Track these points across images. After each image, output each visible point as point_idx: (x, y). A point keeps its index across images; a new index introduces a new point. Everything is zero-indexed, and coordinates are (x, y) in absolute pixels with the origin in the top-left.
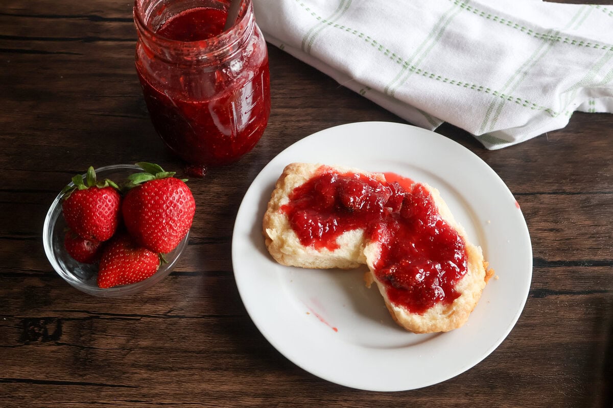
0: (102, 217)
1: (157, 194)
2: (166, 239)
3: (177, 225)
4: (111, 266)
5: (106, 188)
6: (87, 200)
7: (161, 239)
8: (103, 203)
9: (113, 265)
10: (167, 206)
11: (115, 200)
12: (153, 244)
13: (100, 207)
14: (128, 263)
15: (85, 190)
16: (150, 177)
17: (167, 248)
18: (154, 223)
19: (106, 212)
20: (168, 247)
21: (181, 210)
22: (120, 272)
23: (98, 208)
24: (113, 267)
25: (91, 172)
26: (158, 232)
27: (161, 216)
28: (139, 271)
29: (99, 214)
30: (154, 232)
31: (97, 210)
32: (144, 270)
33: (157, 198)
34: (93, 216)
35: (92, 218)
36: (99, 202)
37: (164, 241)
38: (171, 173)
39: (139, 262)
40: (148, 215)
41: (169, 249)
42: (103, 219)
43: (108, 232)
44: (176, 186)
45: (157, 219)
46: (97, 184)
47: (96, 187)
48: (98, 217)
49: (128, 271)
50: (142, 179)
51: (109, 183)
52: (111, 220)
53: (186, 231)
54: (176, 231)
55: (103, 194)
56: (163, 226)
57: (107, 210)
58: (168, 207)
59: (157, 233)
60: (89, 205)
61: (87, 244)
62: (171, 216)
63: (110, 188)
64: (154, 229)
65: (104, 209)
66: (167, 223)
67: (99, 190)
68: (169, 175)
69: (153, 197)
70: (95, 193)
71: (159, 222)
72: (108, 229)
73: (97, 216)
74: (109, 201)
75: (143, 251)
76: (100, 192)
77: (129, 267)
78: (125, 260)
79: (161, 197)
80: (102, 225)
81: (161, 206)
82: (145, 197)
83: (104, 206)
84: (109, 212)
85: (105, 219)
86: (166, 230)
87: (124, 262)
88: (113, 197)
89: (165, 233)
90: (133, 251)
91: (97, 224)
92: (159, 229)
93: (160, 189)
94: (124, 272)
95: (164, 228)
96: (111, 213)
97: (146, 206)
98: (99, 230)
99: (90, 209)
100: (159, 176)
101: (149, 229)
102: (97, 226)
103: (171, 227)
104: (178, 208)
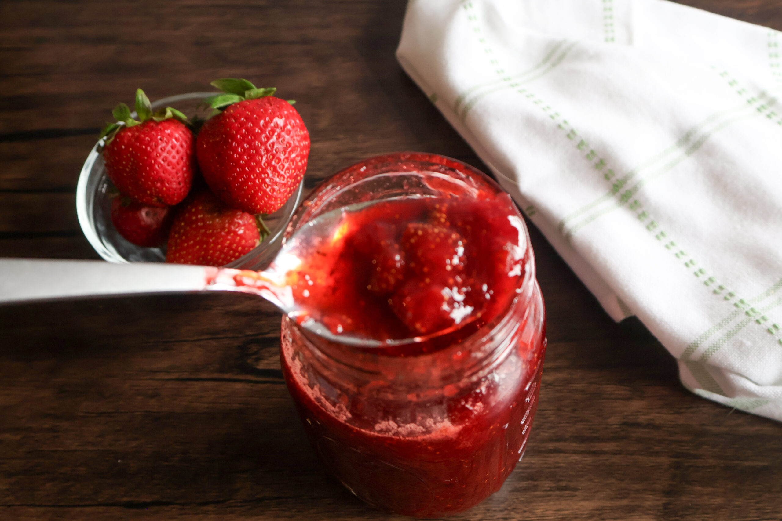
0: (168, 165)
1: (248, 119)
2: (268, 190)
3: (284, 167)
4: (184, 241)
5: (169, 120)
6: (142, 141)
7: (260, 189)
8: (167, 143)
9: (187, 240)
10: (266, 136)
11: (184, 137)
12: (248, 199)
13: (163, 150)
14: (211, 235)
15: (136, 126)
16: (235, 99)
17: (271, 205)
18: (248, 163)
19: (174, 157)
20: (273, 203)
21: (290, 144)
22: (201, 249)
23: (160, 151)
24: (188, 244)
25: (140, 98)
26: (255, 178)
27: (258, 153)
28: (230, 247)
29: (163, 160)
30: (249, 179)
31: (160, 155)
32: (237, 247)
33: (250, 124)
34: (154, 165)
35: (152, 166)
36: (160, 141)
37: (265, 192)
38: (269, 89)
39: (229, 233)
40: (237, 153)
41: (274, 205)
42: (169, 168)
43: (181, 189)
44: (278, 107)
45: (252, 157)
46: (154, 115)
47: (152, 120)
48: (162, 165)
49: (212, 249)
50: (224, 100)
51: (172, 112)
52: (182, 169)
53: (299, 178)
54: (283, 176)
55: (165, 128)
56: (263, 169)
57: (174, 152)
58: (268, 139)
59: (254, 181)
60: (146, 148)
61: (147, 214)
62: (274, 151)
63: (175, 119)
64: (249, 174)
65: (170, 152)
66: (269, 163)
67: (157, 124)
68: (266, 93)
69: (242, 124)
70: (152, 129)
71: (255, 161)
72: (179, 183)
73: (160, 163)
74: (177, 140)
75: (234, 216)
76: (160, 127)
77: (213, 242)
78: (206, 231)
79: (256, 123)
80: (170, 177)
81: (256, 137)
82: (230, 125)
83: (169, 148)
84: (177, 157)
85: (173, 168)
86: (268, 175)
87: (205, 234)
88: (180, 132)
89: (267, 180)
90: (218, 217)
91: (161, 177)
92: (257, 173)
93: (253, 112)
94: (207, 250)
95: (264, 171)
96: (182, 158)
97: (234, 138)
98: (166, 187)
99: (148, 154)
100: (250, 95)
101: (240, 175)
102: (162, 181)
103: (275, 170)
104: (284, 140)
